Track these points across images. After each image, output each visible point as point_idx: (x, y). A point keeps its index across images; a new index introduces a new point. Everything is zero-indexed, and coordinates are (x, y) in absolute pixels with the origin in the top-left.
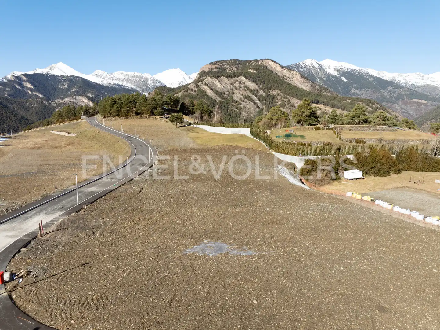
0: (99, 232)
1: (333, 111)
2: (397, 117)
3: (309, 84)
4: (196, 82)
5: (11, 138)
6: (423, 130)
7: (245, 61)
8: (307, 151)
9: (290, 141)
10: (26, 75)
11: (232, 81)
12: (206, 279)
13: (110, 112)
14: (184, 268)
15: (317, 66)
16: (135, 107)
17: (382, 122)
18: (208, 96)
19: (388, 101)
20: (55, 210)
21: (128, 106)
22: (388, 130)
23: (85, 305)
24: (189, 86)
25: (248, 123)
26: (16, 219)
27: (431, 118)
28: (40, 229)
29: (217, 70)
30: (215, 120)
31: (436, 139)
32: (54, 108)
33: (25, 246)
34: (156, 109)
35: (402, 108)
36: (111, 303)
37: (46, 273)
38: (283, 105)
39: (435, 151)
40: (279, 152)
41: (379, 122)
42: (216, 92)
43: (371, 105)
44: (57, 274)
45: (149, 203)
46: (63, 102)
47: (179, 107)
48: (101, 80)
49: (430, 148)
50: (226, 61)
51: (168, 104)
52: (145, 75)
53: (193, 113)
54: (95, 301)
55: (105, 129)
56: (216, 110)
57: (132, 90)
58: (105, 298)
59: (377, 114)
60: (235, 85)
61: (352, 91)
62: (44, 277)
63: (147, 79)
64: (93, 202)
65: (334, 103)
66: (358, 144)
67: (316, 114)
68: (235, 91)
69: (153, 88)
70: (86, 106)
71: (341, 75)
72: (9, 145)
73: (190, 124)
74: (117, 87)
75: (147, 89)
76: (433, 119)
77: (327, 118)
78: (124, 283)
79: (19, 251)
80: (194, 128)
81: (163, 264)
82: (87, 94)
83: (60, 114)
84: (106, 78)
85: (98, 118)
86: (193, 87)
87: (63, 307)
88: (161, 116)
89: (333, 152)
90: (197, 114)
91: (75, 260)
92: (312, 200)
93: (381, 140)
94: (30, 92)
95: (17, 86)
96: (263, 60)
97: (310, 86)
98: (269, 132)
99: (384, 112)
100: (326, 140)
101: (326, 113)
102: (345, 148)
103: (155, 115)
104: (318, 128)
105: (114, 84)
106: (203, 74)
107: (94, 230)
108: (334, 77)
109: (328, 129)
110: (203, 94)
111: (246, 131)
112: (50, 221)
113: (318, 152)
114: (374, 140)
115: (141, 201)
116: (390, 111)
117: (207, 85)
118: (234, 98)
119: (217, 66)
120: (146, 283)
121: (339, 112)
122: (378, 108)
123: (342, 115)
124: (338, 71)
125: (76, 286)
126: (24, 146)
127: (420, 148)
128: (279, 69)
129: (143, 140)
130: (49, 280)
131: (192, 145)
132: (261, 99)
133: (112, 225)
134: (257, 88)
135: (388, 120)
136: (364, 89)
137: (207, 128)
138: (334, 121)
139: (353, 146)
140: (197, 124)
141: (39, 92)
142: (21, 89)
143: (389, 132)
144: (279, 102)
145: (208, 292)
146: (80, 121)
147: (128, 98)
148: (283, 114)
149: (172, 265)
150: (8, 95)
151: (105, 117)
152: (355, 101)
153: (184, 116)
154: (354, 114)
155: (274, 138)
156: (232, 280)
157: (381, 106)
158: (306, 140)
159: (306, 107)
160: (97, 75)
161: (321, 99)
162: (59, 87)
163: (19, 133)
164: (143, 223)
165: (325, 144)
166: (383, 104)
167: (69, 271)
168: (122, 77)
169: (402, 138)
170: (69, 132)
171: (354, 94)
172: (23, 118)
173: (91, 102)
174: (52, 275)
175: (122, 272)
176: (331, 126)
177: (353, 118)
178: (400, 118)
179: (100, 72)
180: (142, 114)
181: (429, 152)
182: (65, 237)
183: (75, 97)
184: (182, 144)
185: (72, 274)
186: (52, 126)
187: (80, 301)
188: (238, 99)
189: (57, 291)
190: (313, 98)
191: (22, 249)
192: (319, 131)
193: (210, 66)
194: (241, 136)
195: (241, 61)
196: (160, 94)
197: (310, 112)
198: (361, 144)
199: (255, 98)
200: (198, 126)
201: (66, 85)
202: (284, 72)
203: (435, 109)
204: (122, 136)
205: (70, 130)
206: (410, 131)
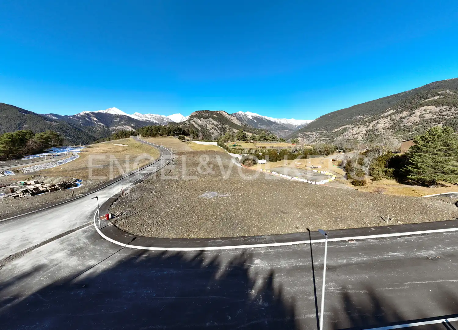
0: (154, 191)
1: (252, 134)
2: (278, 137)
3: (241, 123)
4: (189, 120)
5: (87, 147)
6: (289, 143)
7: (212, 111)
8: (243, 152)
9: (235, 148)
10: (93, 113)
11: (206, 120)
13: (146, 134)
15: (244, 115)
16: (160, 132)
18: (195, 127)
19: (273, 130)
20: (127, 183)
21: (155, 131)
24: (185, 122)
25: (215, 140)
27: (290, 137)
29: (199, 115)
30: (200, 138)
31: (294, 146)
32: (112, 131)
34: (170, 133)
35: (279, 134)
38: (230, 131)
39: (294, 151)
40: (231, 153)
41: (271, 139)
42: (199, 125)
43: (267, 132)
46: (116, 128)
47: (182, 132)
48: (139, 118)
49: (292, 150)
50: (203, 111)
51: (176, 131)
52: (163, 116)
53: (189, 135)
55: (144, 142)
56: (200, 134)
57: (156, 123)
59: (270, 136)
60: (207, 122)
61: (259, 126)
63: (164, 118)
64: (147, 178)
65: (252, 131)
66: (264, 149)
67: (245, 136)
68: (208, 125)
69: (167, 122)
70: (131, 131)
71: (254, 119)
72: (87, 151)
73: (188, 140)
74: (148, 121)
75: (164, 123)
77: (250, 137)
80: (190, 142)
82: (130, 125)
83: (117, 135)
84: (141, 117)
85: (140, 137)
86: (187, 122)
88: (173, 136)
89: (254, 152)
90: (191, 135)
91: (145, 205)
93: (272, 147)
94: (96, 123)
95: (87, 119)
96: (220, 111)
98: (226, 144)
99: (272, 135)
100: (250, 147)
101: (249, 135)
102: (259, 150)
103: (170, 136)
104: (247, 142)
105: (146, 120)
106: (192, 117)
107: (151, 191)
108: (251, 119)
109: (251, 143)
110: (192, 126)
112: (126, 188)
113: (247, 152)
117: (194, 122)
118: (207, 128)
119: (199, 113)
123: (256, 136)
124: (253, 117)
126: (97, 152)
127: (288, 150)
128: (227, 115)
129: (166, 148)
131: (191, 150)
132: (220, 129)
133: (160, 188)
134: (218, 124)
135: (275, 139)
136: (263, 125)
137: (196, 142)
138: (253, 139)
139: (262, 150)
140: (192, 140)
141: (102, 123)
142: (90, 120)
143: (275, 144)
144: (228, 131)
146: (129, 138)
147: (156, 127)
148: (231, 136)
149: (194, 203)
150: (81, 124)
151: (143, 137)
152: (260, 130)
153: (185, 136)
154: (261, 136)
155: (228, 146)
158: (241, 147)
159: (241, 133)
160: (136, 115)
161: (246, 130)
162: (114, 120)
163: (92, 145)
165: (250, 149)
166: (271, 132)
167: (144, 210)
168: (150, 117)
169: (281, 146)
171: (259, 127)
173: (134, 129)
176: (252, 141)
177: (261, 138)
179: (137, 113)
180: (164, 135)
181: (292, 152)
182: (136, 195)
183: (123, 126)
184: (186, 150)
186: (113, 141)
188: (209, 129)
190: (243, 129)
191: (114, 203)
193: (196, 113)
194: (214, 145)
195: (210, 111)
197: (243, 135)
199: (217, 128)
200: (192, 141)
201: (118, 120)
202: (230, 117)
203: (292, 134)
204: (154, 146)
205: (124, 143)
206: (283, 143)
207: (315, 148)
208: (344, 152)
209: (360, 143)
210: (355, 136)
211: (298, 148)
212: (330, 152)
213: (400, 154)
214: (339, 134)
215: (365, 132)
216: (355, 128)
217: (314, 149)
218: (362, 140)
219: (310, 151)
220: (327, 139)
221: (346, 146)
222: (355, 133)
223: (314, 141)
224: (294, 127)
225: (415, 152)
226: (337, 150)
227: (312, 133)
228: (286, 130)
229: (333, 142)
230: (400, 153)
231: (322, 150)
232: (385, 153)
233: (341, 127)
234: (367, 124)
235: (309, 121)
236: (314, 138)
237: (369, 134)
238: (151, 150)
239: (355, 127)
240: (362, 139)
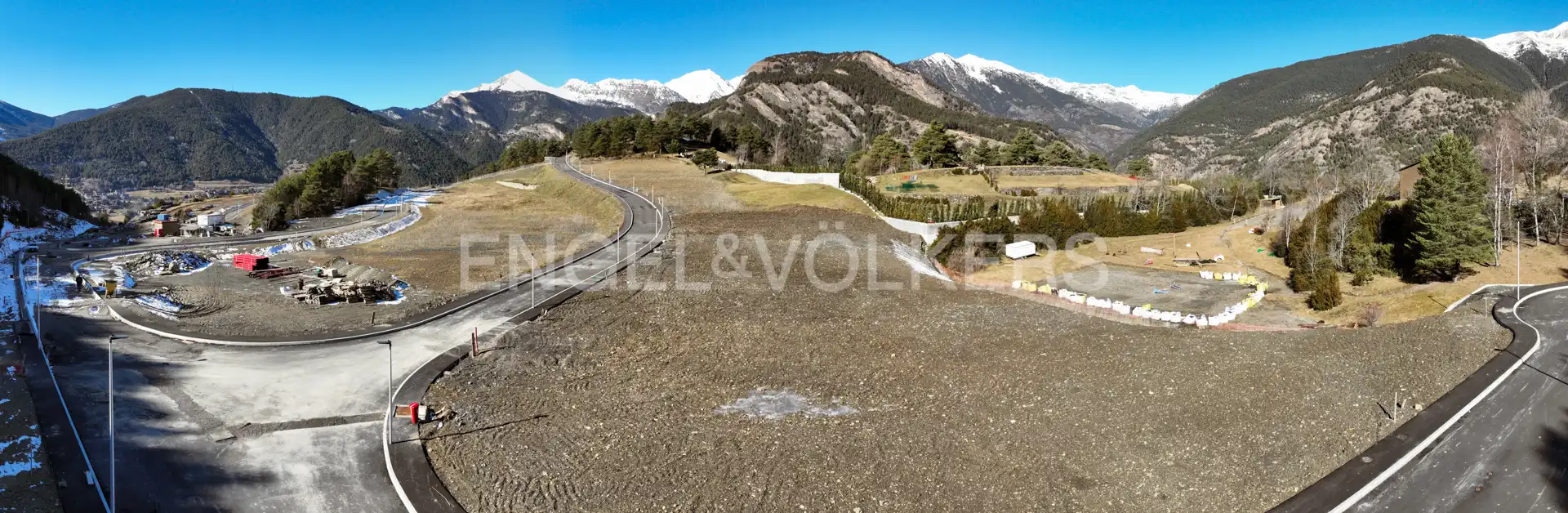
0: (565, 360)
1: (982, 141)
2: (1081, 152)
3: (941, 96)
4: (741, 93)
5: (443, 191)
6: (1119, 172)
7: (826, 55)
8: (942, 213)
9: (911, 195)
10: (467, 95)
11: (805, 89)
12: (760, 466)
13: (591, 148)
14: (719, 443)
15: (952, 66)
16: (633, 139)
17: (1060, 160)
18: (762, 117)
19: (1067, 126)
20: (498, 313)
21: (620, 137)
22: (1070, 173)
23: (535, 494)
24: (728, 100)
25: (836, 163)
26: (440, 321)
27: (1125, 153)
28: (474, 343)
29: (778, 71)
30: (775, 160)
31: (1136, 184)
32: (505, 144)
33: (450, 369)
34: (668, 141)
35: (1087, 139)
36: (580, 500)
37: (476, 420)
38: (897, 132)
39: (1137, 203)
40: (893, 217)
41: (1056, 160)
42: (777, 110)
43: (1041, 132)
44: (494, 427)
45: (655, 313)
46: (518, 133)
47: (709, 138)
48: (577, 94)
49: (1130, 199)
50: (794, 55)
51: (690, 133)
52: (651, 83)
53: (734, 148)
54: (553, 491)
55: (582, 178)
56: (777, 143)
57: (628, 110)
58: (569, 488)
59: (1052, 147)
60: (810, 96)
61: (1012, 109)
62: (475, 428)
63: (655, 91)
64: (557, 305)
65: (984, 129)
66: (1025, 198)
67: (954, 147)
68: (811, 107)
69: (665, 102)
70: (553, 140)
71: (992, 82)
72: (440, 203)
73: (729, 167)
74: (604, 105)
75: (653, 108)
76: (1131, 154)
77: (972, 153)
78: (606, 463)
79: (442, 375)
80: (737, 174)
81: (679, 434)
82: (554, 119)
83: (512, 154)
84: (585, 92)
85: (571, 159)
86: (734, 101)
87: (500, 490)
88: (677, 154)
89: (986, 213)
90: (743, 149)
91: (524, 407)
92: (955, 301)
93: (1060, 190)
94: (471, 121)
95: (455, 113)
96: (859, 53)
97: (941, 99)
98: (873, 180)
99: (1062, 144)
100: (974, 192)
101: (970, 145)
102: (1005, 205)
103: (668, 153)
104: (960, 172)
105: (599, 101)
106: (752, 78)
107: (558, 356)
108: (982, 84)
109: (976, 173)
110: (753, 112)
111: (832, 179)
112: (490, 331)
113: (960, 213)
114: (1050, 190)
115: (639, 308)
116: (1071, 142)
117: (761, 98)
118: (810, 120)
119: (778, 63)
120: (646, 468)
121: (992, 143)
122: (1052, 137)
123: (997, 148)
124: (988, 75)
125: (523, 454)
126: (459, 205)
127: (1117, 200)
128: (888, 69)
129: (645, 197)
130: (482, 434)
131: (734, 206)
132: (858, 120)
133: (588, 349)
134: (850, 101)
135: (1069, 157)
136: (1029, 107)
137: (760, 174)
138: (985, 159)
139: (1018, 202)
140: (743, 167)
141: (485, 120)
142: (460, 116)
143: (1071, 177)
144: (890, 128)
145: (765, 493)
146: (543, 164)
147: (622, 124)
148: (898, 147)
149: (695, 434)
150: (442, 127)
151: (582, 158)
152: (1017, 125)
153: (719, 154)
154: (1016, 146)
155: (883, 191)
156: (811, 469)
157: (1057, 134)
158: (939, 193)
159: (937, 135)
160: (571, 88)
161: (962, 122)
162: (513, 110)
163: (454, 185)
164: (643, 349)
165: (972, 200)
166: (1060, 130)
167: (513, 424)
168: (611, 88)
169: (1092, 185)
170: (526, 182)
171: (1013, 114)
172: (460, 160)
173: (561, 133)
174: (486, 426)
175: (603, 441)
176: (981, 168)
177: (1016, 154)
178: (1086, 154)
179: (575, 82)
180: (646, 151)
181: (1130, 206)
182: (509, 362)
183: (536, 124)
184: (715, 204)
185: (517, 431)
186: (501, 173)
187: (527, 485)
188: (816, 122)
189: (493, 457)
190: (947, 120)
191: (446, 373)
192: (960, 177)
193: (765, 64)
194: (824, 187)
195: (821, 55)
196: (677, 115)
197: (944, 144)
198: (1029, 198)
199: (847, 120)
200: (744, 171)
201: (523, 107)
202: (897, 73)
203: (1132, 140)
204: (610, 189)
205: (526, 180)
206: (1101, 173)
207: (1203, 193)
208: (1284, 201)
209: (1320, 172)
210: (1309, 152)
211: (1149, 192)
212: (1248, 204)
213: (1399, 203)
214: (1269, 143)
215: (1328, 141)
216: (1305, 128)
217: (1200, 194)
218: (1324, 165)
219: (1190, 202)
220: (1240, 159)
221: (1287, 183)
222: (1306, 143)
223: (1200, 168)
224: (1138, 116)
225: (1424, 197)
226: (1266, 197)
227: (1194, 141)
228: (1113, 127)
229: (1254, 169)
230: (1399, 198)
231: (1224, 198)
232: (1372, 202)
233: (1272, 122)
234: (1332, 118)
235: (1185, 99)
236: (1203, 156)
237: (1337, 147)
238: (599, 205)
239: (1305, 124)
240: (1324, 161)
